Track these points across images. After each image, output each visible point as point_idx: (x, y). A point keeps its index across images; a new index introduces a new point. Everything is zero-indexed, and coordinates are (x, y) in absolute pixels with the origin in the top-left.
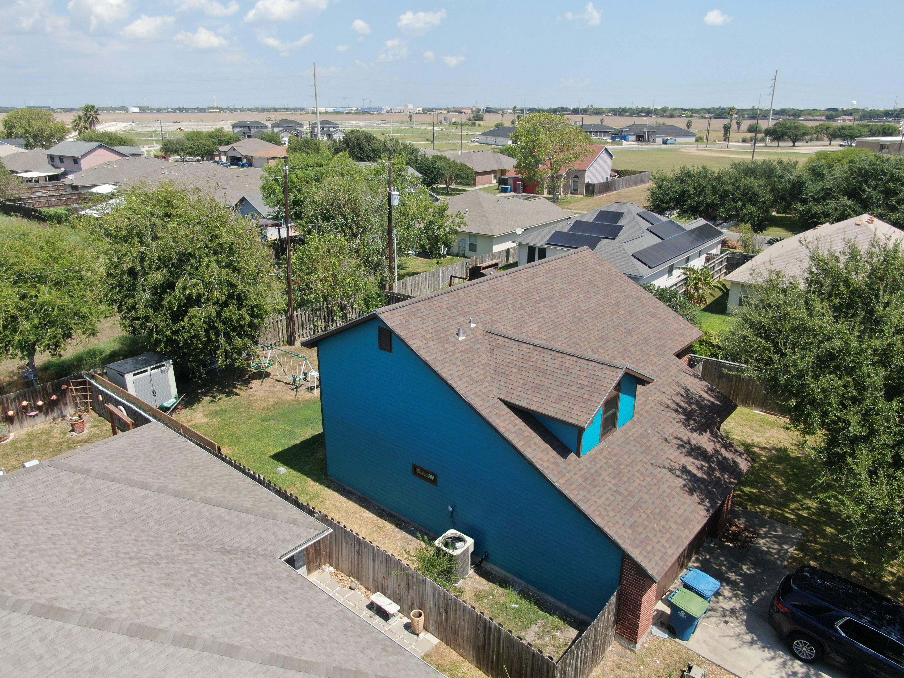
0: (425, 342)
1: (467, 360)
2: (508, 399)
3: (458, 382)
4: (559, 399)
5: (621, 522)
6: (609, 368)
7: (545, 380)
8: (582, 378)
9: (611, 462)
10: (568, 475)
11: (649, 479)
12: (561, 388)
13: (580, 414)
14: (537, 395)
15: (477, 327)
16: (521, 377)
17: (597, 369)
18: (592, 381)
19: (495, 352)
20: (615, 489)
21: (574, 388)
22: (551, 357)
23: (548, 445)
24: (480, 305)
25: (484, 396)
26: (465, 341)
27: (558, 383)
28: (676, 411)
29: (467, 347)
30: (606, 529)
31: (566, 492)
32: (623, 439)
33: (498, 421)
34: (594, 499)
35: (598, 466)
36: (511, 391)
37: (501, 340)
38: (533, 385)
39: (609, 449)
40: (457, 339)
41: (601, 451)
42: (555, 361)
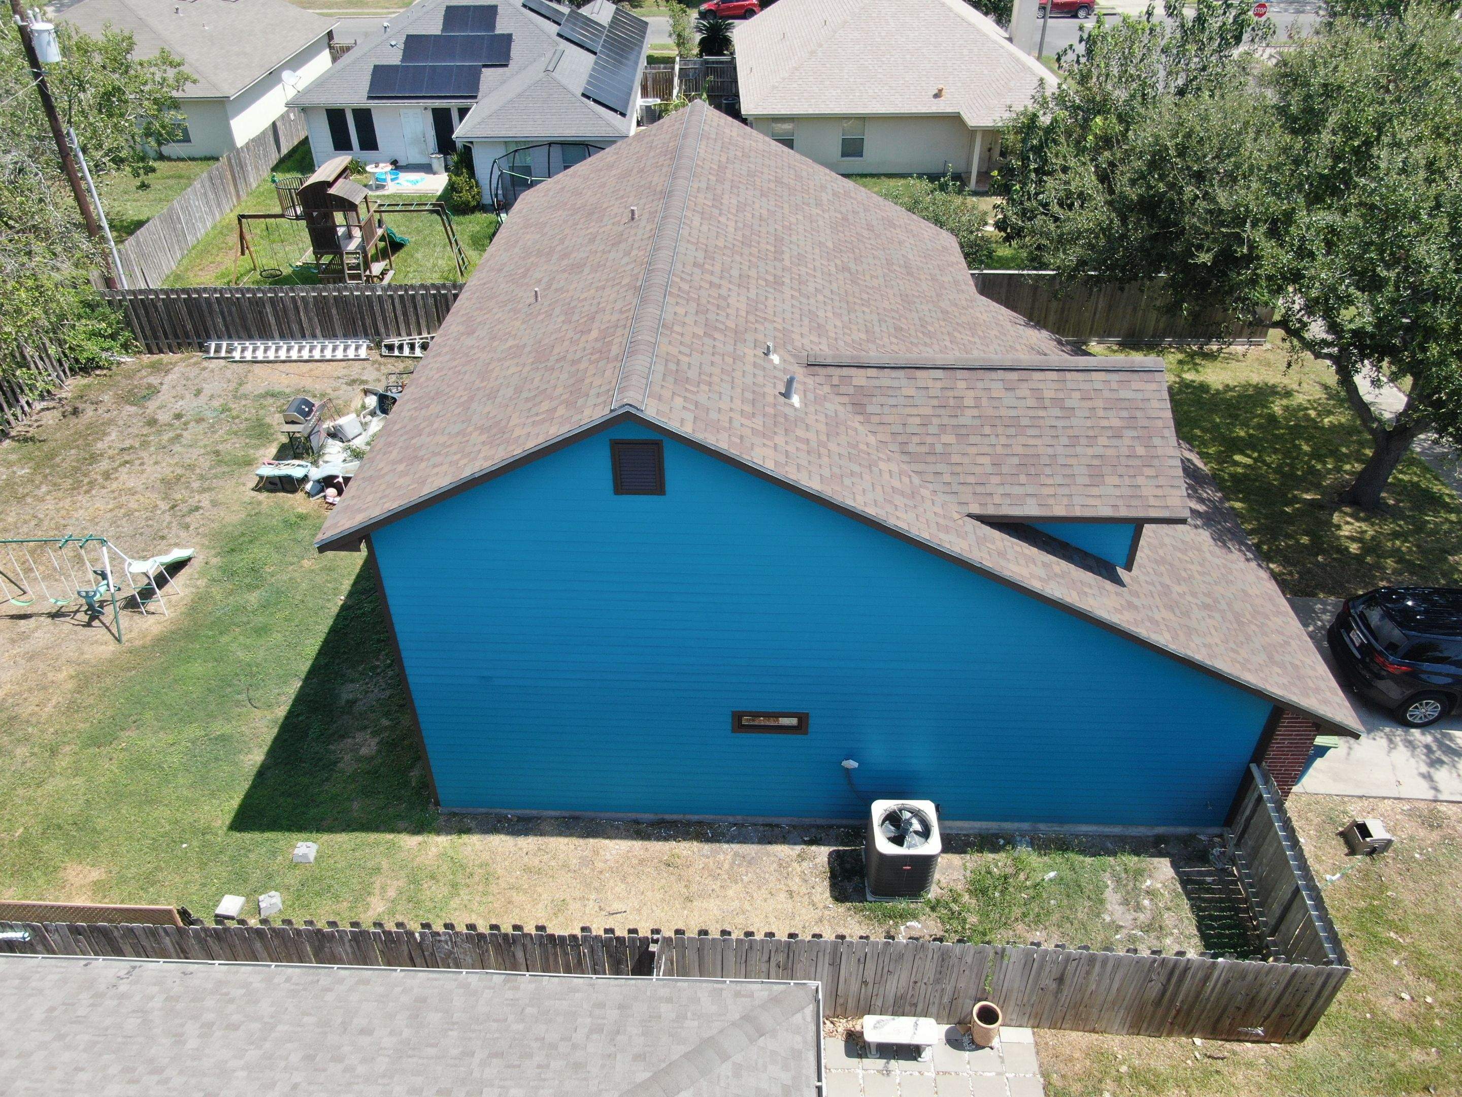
0: (769, 443)
1: (854, 452)
2: (991, 511)
4: (1096, 477)
5: (1260, 660)
6: (1135, 376)
7: (1032, 442)
8: (1101, 413)
10: (1158, 618)
12: (1079, 450)
13: (1159, 492)
14: (1043, 480)
15: (784, 362)
16: (973, 450)
17: (1114, 386)
18: (1125, 414)
19: (870, 409)
20: (1199, 602)
21: (1103, 441)
22: (999, 385)
27: (1064, 441)
29: (822, 420)
30: (1268, 689)
34: (1210, 640)
36: (979, 489)
37: (860, 378)
38: (1016, 460)
42: (1019, 393)
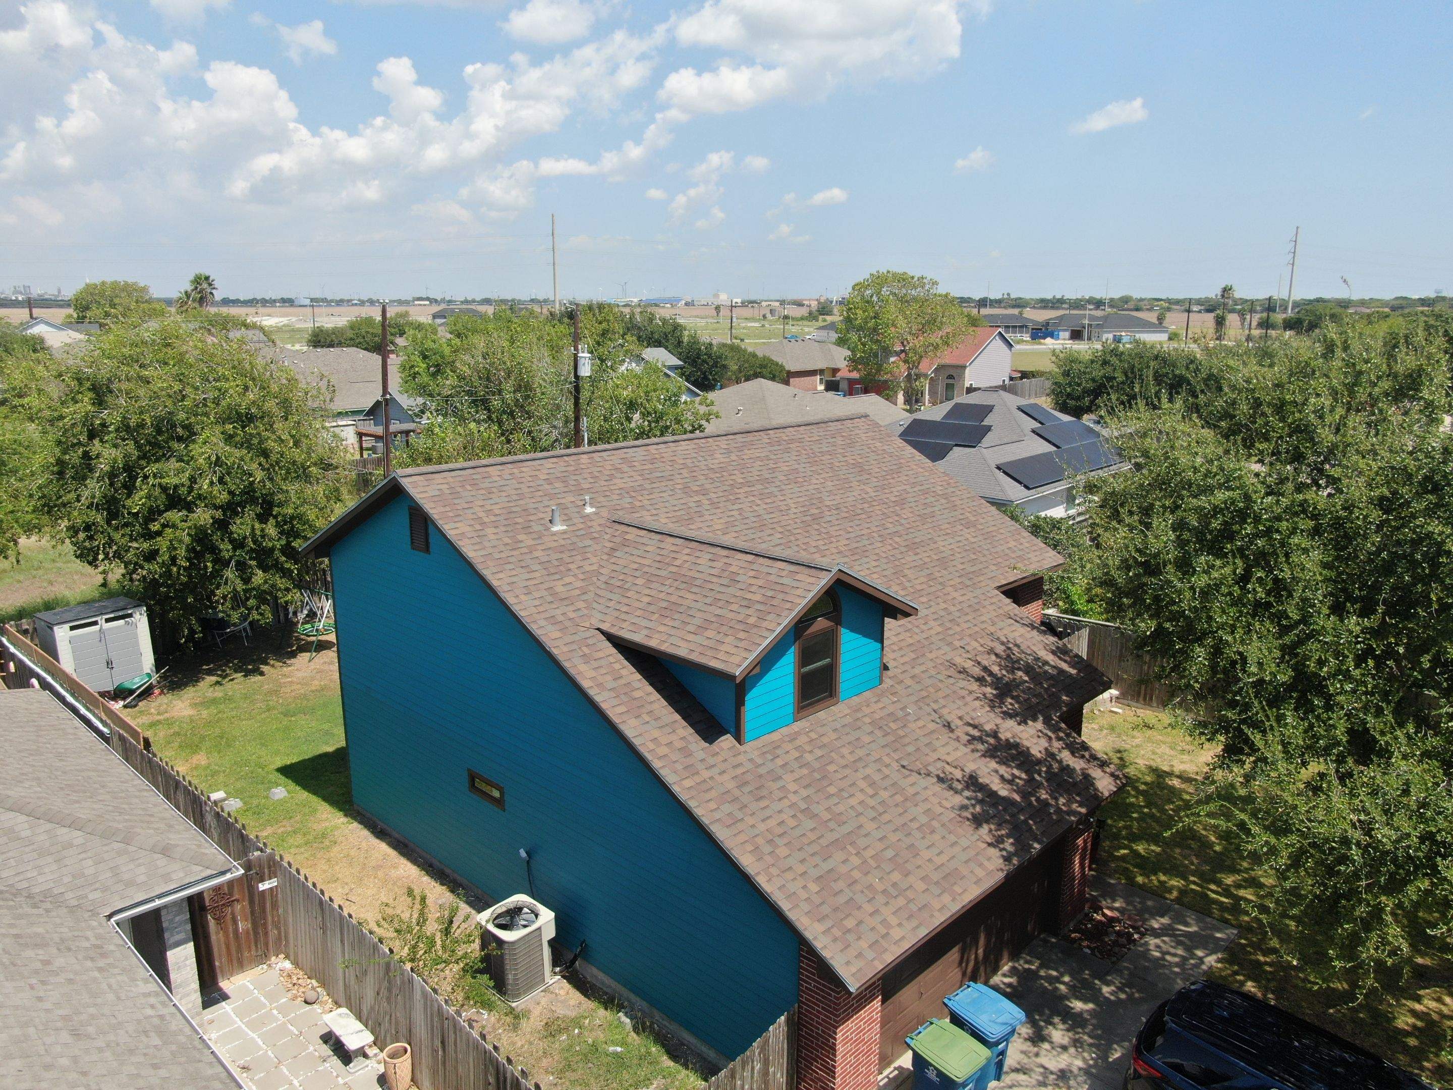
0: (478, 527)
1: (556, 563)
2: (613, 631)
3: (523, 597)
4: (702, 627)
5: (800, 869)
6: (807, 571)
7: (688, 596)
8: (753, 589)
9: (808, 757)
10: (706, 774)
11: (884, 795)
12: (711, 609)
13: (734, 651)
14: (666, 621)
15: (595, 514)
16: (647, 591)
17: (784, 573)
18: (770, 593)
19: (617, 554)
20: (803, 806)
21: (734, 607)
22: (710, 556)
23: (677, 717)
24: (615, 481)
25: (568, 624)
26: (564, 532)
27: (708, 601)
28: (980, 680)
29: (563, 542)
30: (762, 881)
31: (692, 804)
32: (849, 719)
33: (582, 667)
34: (750, 821)
35: (779, 762)
36: (623, 616)
37: (632, 534)
39: (813, 735)
40: (548, 529)
41: (793, 738)
42: (714, 564)
